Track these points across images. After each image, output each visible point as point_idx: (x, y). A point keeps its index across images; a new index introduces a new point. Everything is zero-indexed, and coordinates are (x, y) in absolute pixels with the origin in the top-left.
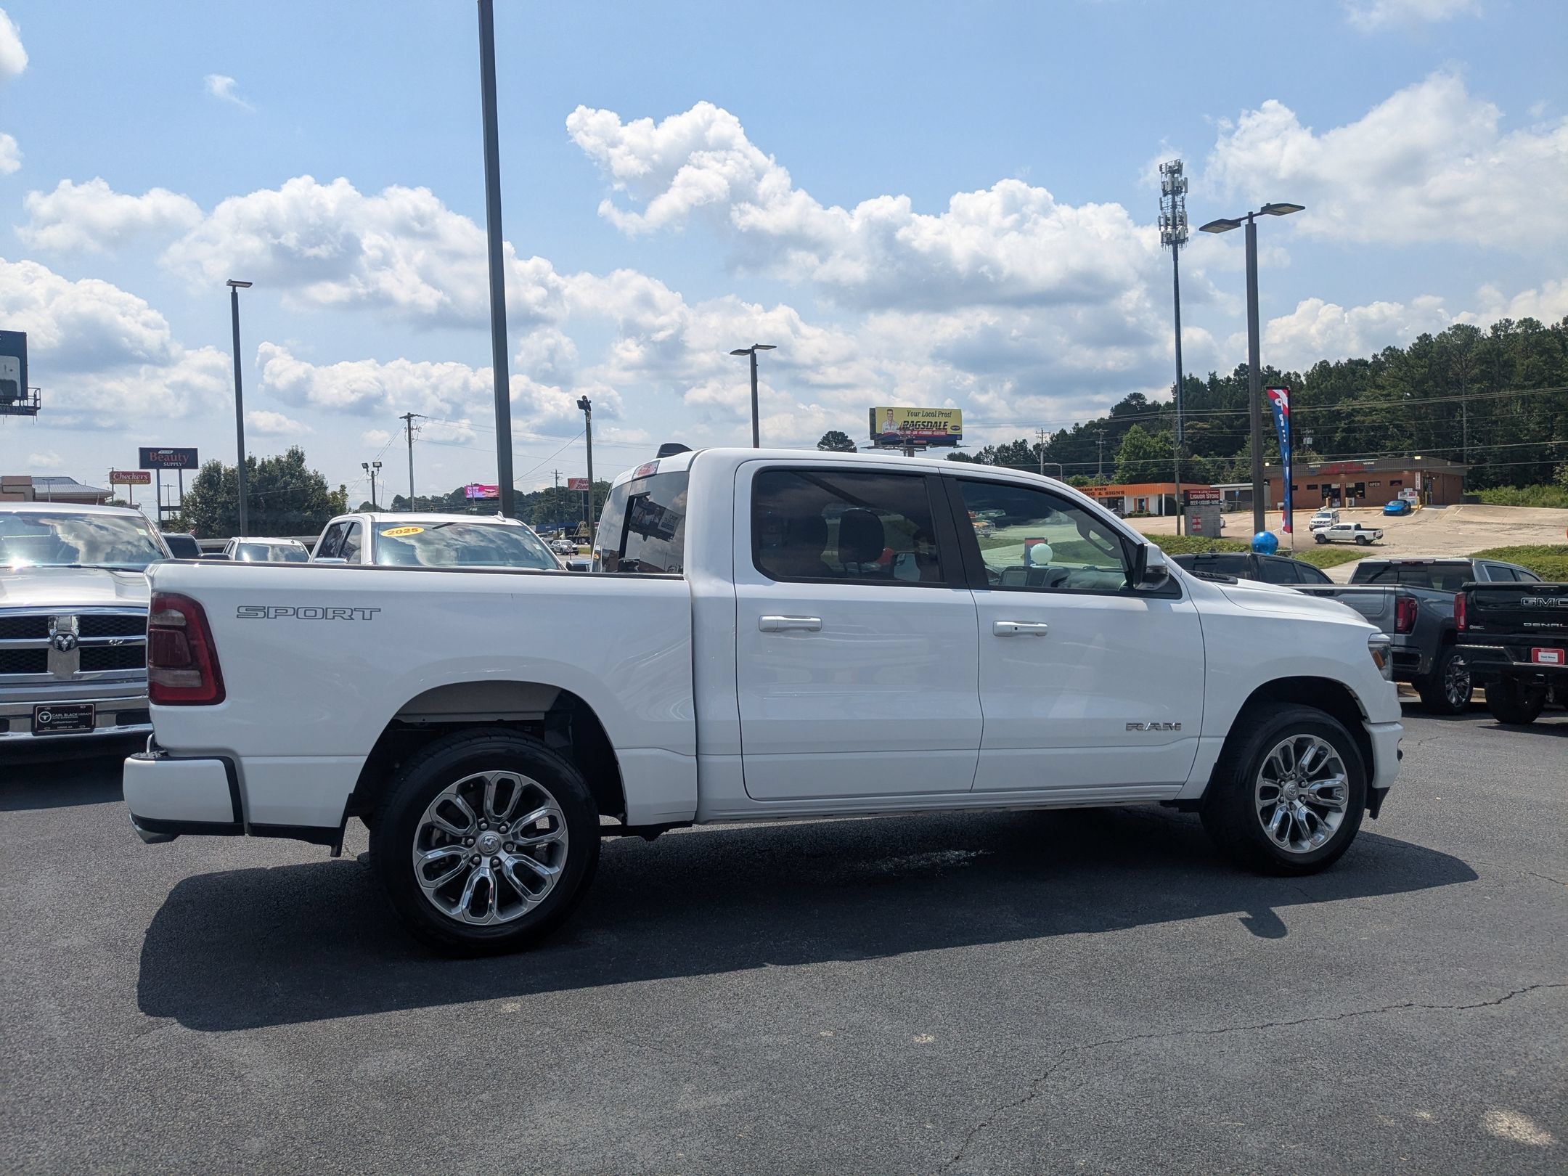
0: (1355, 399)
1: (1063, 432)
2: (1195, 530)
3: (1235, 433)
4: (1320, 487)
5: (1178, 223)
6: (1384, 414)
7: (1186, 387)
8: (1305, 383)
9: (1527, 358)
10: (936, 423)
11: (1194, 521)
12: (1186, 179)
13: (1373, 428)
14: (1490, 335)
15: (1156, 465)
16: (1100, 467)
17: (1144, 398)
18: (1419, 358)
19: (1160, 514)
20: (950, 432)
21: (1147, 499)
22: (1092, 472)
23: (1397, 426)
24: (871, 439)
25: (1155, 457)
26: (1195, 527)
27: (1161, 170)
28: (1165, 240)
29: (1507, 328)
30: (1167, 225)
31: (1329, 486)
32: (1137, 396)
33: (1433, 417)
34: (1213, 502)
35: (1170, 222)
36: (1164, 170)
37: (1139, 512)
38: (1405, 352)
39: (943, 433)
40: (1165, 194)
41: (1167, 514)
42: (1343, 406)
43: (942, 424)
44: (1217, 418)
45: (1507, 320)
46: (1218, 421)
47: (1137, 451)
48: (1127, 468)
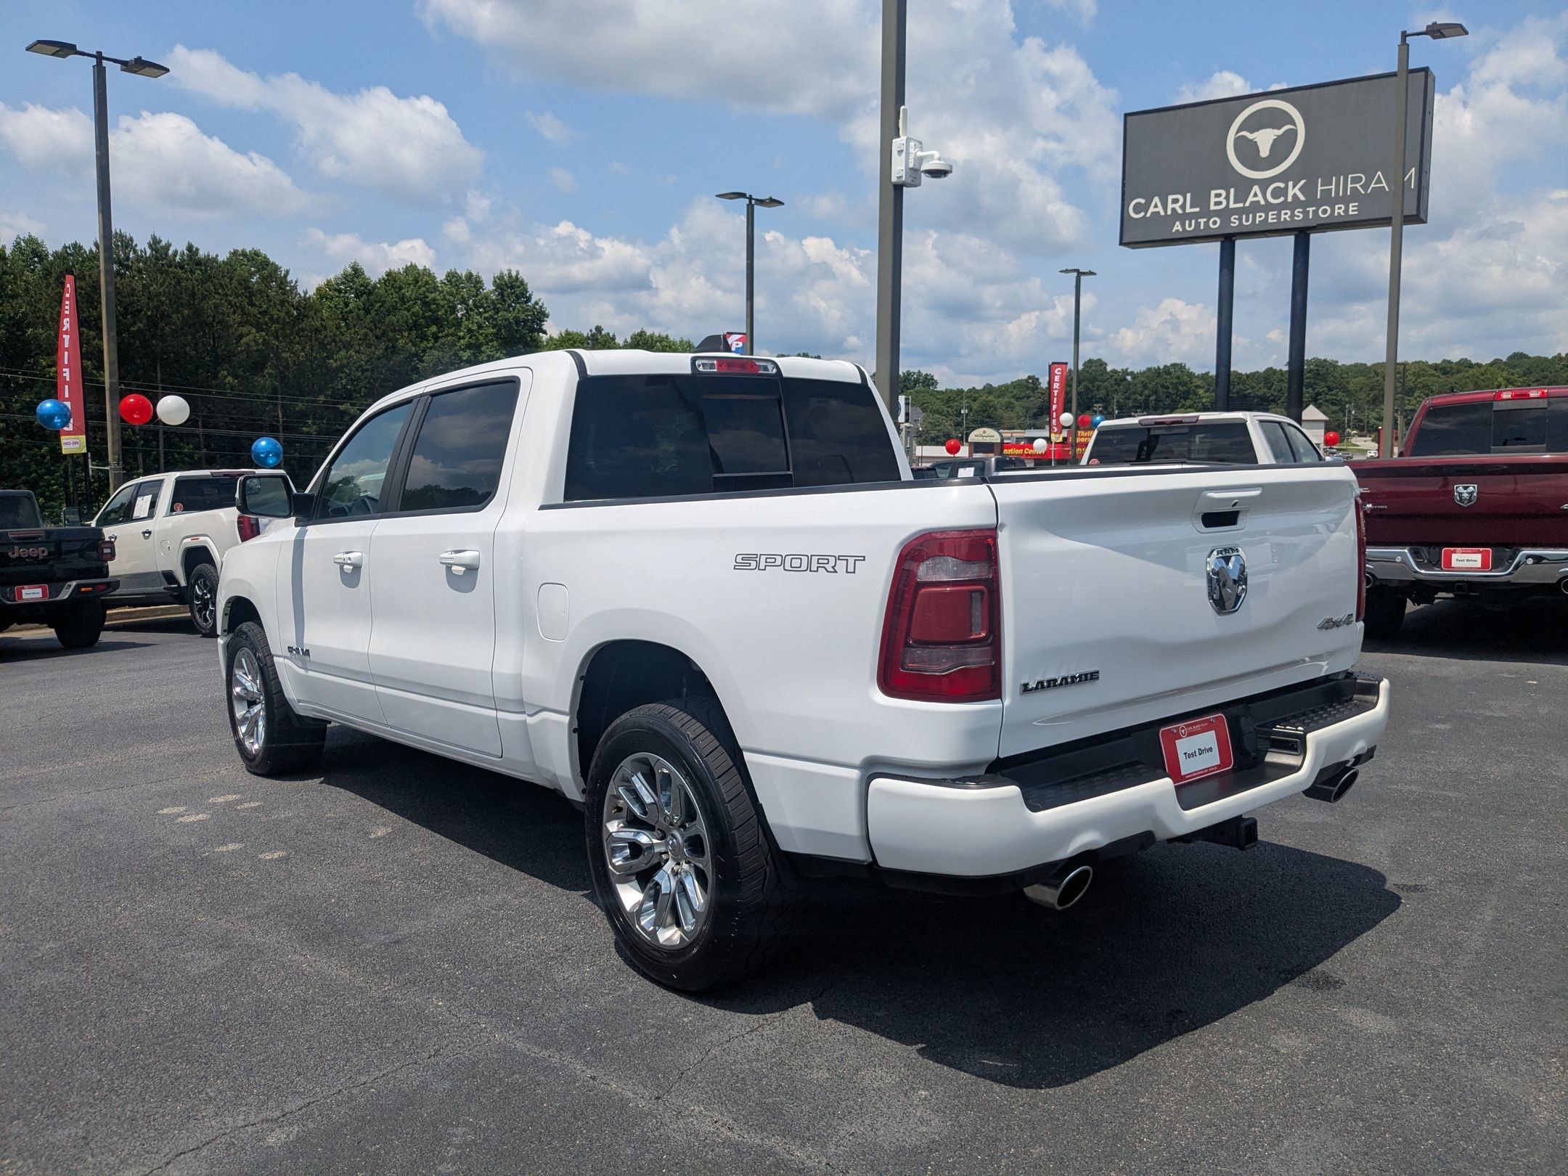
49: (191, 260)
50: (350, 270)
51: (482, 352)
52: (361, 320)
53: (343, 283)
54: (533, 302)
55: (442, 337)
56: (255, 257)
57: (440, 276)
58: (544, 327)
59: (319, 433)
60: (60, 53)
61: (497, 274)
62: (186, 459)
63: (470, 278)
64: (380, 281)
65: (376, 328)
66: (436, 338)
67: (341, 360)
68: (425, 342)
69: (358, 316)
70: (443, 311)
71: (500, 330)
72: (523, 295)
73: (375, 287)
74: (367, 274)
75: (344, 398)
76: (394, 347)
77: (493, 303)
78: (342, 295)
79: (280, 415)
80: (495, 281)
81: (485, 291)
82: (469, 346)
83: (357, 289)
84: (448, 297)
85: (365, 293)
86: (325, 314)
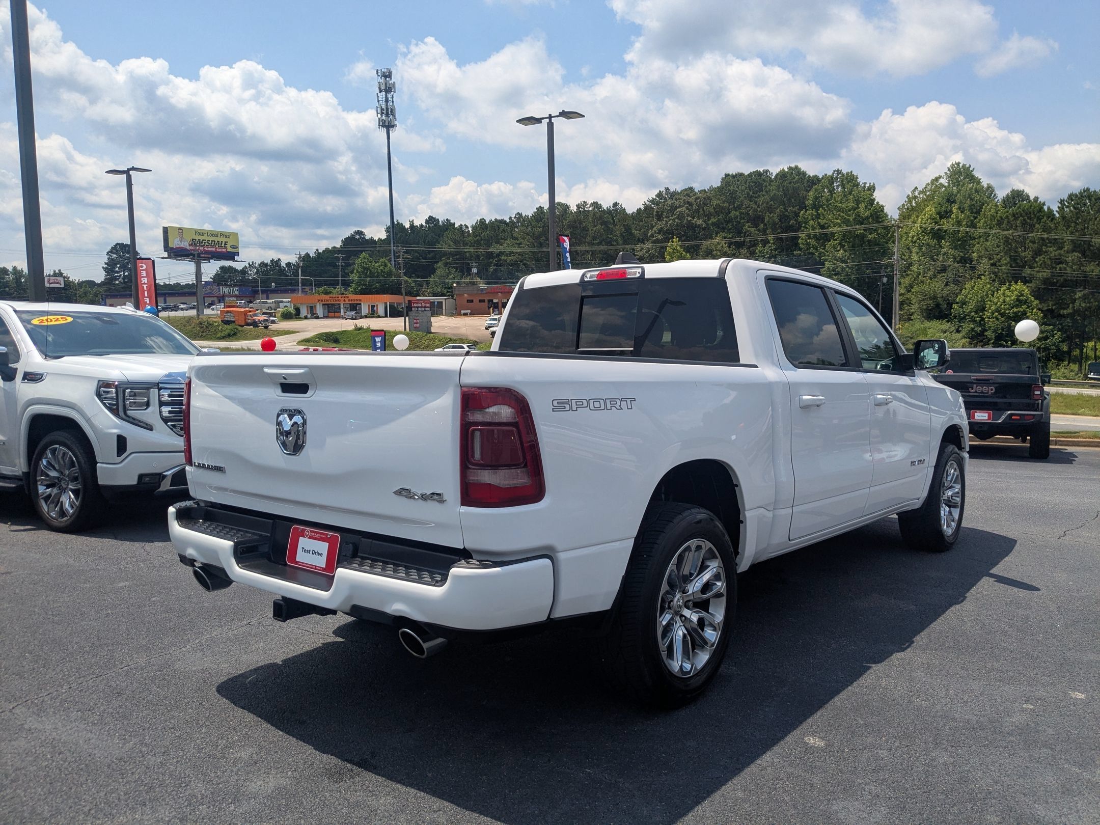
0: (501, 245)
1: (308, 255)
2: (415, 327)
3: (427, 262)
4: (486, 301)
5: (390, 113)
6: (517, 256)
7: (395, 229)
8: (471, 232)
9: (595, 226)
10: (218, 241)
11: (415, 321)
12: (394, 82)
13: (512, 265)
14: (575, 210)
15: (379, 282)
16: (340, 281)
17: (364, 235)
18: (537, 222)
19: (386, 316)
20: (229, 250)
21: (377, 305)
22: (334, 284)
23: (524, 264)
24: (165, 251)
25: (378, 277)
26: (415, 325)
27: (377, 73)
28: (381, 124)
29: (584, 207)
30: (382, 113)
31: (493, 300)
32: (360, 233)
33: (545, 259)
34: (426, 309)
35: (385, 112)
36: (379, 74)
37: (371, 314)
38: (529, 217)
39: (224, 250)
40: (381, 91)
41: (391, 316)
42: (495, 249)
43: (223, 243)
44: (416, 251)
45: (584, 202)
46: (416, 254)
47: (366, 271)
48: (359, 283)
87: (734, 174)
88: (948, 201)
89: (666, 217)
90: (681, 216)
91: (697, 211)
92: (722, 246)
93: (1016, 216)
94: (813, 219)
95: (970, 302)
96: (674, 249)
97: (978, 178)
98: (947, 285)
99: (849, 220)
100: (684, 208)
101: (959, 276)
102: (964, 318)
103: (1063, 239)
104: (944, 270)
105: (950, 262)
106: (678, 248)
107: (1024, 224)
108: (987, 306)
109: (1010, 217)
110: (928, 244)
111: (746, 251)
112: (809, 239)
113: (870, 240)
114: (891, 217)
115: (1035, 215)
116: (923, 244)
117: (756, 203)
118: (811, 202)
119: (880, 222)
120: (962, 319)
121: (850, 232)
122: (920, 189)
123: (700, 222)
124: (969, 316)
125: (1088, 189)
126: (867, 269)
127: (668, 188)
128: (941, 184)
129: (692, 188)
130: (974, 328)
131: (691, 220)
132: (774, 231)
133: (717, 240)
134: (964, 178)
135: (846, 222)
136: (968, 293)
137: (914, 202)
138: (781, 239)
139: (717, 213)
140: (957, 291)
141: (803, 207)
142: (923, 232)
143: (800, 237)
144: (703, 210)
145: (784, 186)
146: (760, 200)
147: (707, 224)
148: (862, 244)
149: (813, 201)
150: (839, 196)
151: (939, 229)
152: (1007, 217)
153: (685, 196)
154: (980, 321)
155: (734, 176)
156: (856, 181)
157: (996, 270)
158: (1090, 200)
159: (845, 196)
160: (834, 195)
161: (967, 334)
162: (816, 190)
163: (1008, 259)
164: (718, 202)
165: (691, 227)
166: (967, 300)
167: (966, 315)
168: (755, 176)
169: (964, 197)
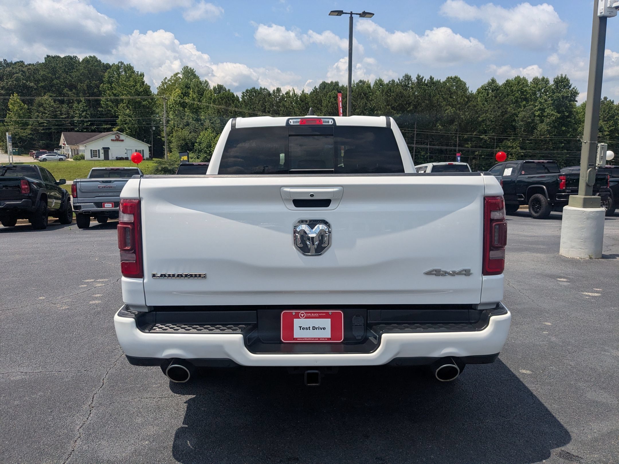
49: (431, 82)
50: (490, 81)
51: (545, 111)
52: (493, 101)
53: (487, 86)
54: (572, 88)
55: (528, 106)
56: (456, 79)
57: (530, 80)
58: (576, 99)
59: (472, 147)
60: (339, 14)
61: (556, 77)
62: (422, 157)
63: (543, 80)
64: (503, 84)
65: (499, 103)
66: (525, 106)
67: (483, 118)
68: (520, 109)
69: (492, 100)
70: (529, 95)
71: (554, 102)
72: (567, 85)
73: (500, 87)
74: (497, 82)
75: (483, 133)
76: (506, 111)
77: (552, 89)
78: (487, 91)
79: (458, 140)
80: (554, 80)
81: (550, 85)
82: (539, 109)
83: (493, 88)
84: (532, 89)
85: (496, 90)
86: (479, 99)
87: (53, 56)
88: (186, 87)
89: (6, 79)
90: (18, 79)
91: (29, 77)
92: (50, 102)
93: (222, 98)
94: (109, 90)
95: (203, 143)
96: (15, 101)
97: (197, 76)
98: (190, 133)
99: (131, 92)
100: (20, 75)
101: (196, 128)
102: (201, 151)
103: (244, 112)
104: (188, 124)
105: (190, 120)
106: (18, 100)
107: (226, 103)
108: (212, 145)
109: (219, 99)
110: (179, 110)
111: (66, 106)
112: (107, 101)
113: (144, 105)
114: (153, 93)
115: (231, 99)
116: (176, 109)
117: (70, 76)
118: (107, 79)
119: (148, 95)
120: (200, 151)
121: (132, 99)
122: (169, 78)
123: (32, 84)
124: (203, 150)
125: (254, 88)
126: (144, 122)
127: (6, 60)
128: (179, 77)
129: (23, 61)
130: (206, 156)
131: (25, 83)
132: (84, 94)
133: (46, 97)
134: (191, 75)
135: (130, 93)
136: (202, 138)
137: (165, 85)
138: (89, 100)
139: (44, 80)
140: (196, 137)
141: (102, 82)
142: (175, 103)
143: (101, 100)
144: (34, 77)
145: (88, 68)
146: (73, 74)
147: (38, 87)
148: (140, 107)
149: (108, 78)
150: (123, 78)
151: (183, 102)
152: (218, 99)
153: (19, 66)
154: (209, 153)
155: (53, 57)
156: (133, 70)
157: (214, 126)
158: (256, 93)
159: (127, 78)
160: (121, 77)
161: (203, 159)
162: (109, 72)
163: (219, 121)
164: (44, 73)
165: (25, 86)
166: (202, 141)
167: (202, 150)
168: (68, 59)
169: (194, 85)
